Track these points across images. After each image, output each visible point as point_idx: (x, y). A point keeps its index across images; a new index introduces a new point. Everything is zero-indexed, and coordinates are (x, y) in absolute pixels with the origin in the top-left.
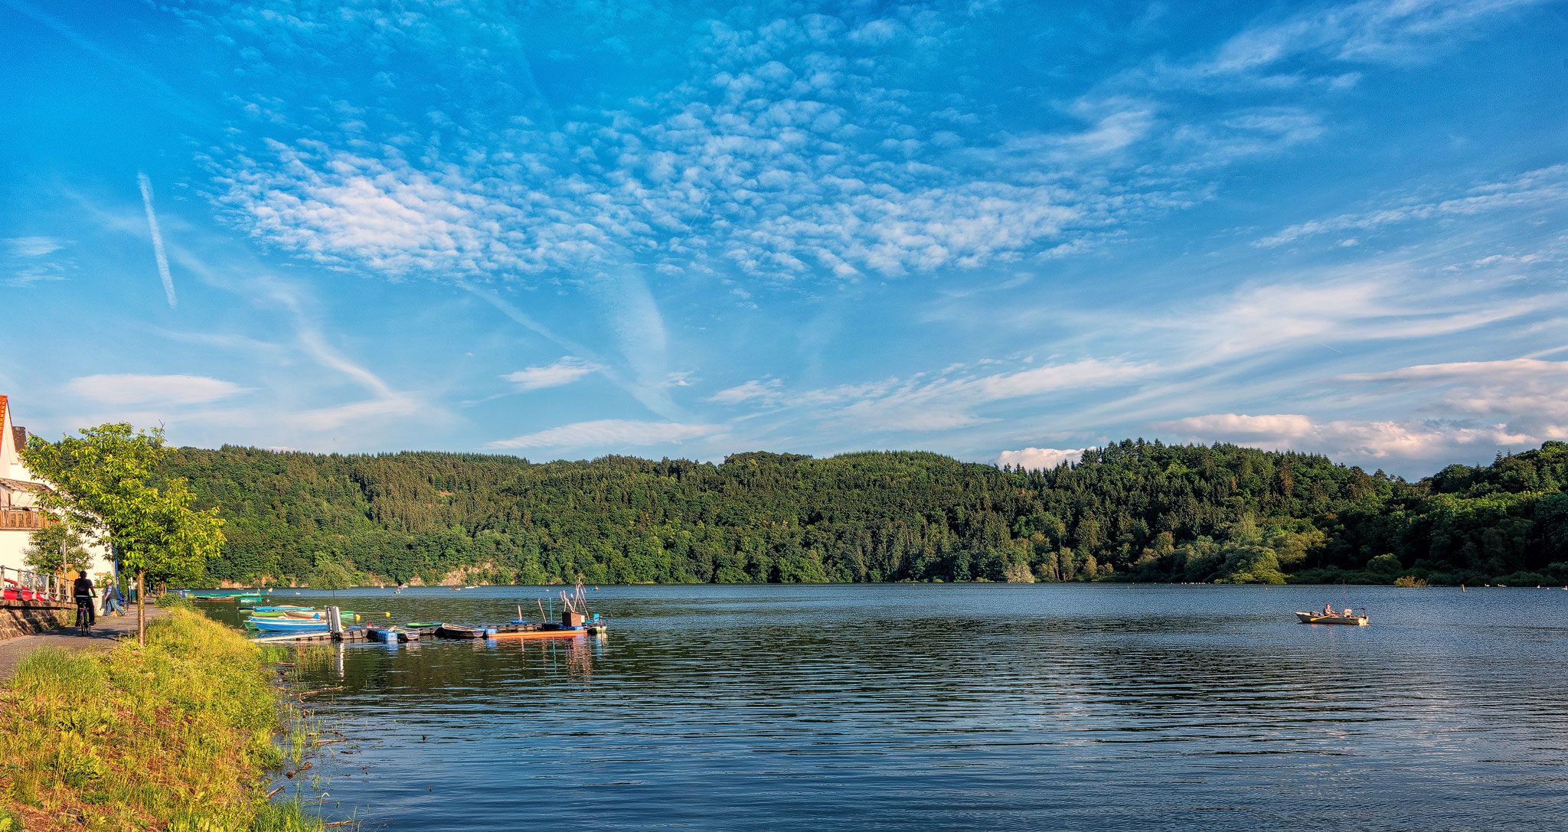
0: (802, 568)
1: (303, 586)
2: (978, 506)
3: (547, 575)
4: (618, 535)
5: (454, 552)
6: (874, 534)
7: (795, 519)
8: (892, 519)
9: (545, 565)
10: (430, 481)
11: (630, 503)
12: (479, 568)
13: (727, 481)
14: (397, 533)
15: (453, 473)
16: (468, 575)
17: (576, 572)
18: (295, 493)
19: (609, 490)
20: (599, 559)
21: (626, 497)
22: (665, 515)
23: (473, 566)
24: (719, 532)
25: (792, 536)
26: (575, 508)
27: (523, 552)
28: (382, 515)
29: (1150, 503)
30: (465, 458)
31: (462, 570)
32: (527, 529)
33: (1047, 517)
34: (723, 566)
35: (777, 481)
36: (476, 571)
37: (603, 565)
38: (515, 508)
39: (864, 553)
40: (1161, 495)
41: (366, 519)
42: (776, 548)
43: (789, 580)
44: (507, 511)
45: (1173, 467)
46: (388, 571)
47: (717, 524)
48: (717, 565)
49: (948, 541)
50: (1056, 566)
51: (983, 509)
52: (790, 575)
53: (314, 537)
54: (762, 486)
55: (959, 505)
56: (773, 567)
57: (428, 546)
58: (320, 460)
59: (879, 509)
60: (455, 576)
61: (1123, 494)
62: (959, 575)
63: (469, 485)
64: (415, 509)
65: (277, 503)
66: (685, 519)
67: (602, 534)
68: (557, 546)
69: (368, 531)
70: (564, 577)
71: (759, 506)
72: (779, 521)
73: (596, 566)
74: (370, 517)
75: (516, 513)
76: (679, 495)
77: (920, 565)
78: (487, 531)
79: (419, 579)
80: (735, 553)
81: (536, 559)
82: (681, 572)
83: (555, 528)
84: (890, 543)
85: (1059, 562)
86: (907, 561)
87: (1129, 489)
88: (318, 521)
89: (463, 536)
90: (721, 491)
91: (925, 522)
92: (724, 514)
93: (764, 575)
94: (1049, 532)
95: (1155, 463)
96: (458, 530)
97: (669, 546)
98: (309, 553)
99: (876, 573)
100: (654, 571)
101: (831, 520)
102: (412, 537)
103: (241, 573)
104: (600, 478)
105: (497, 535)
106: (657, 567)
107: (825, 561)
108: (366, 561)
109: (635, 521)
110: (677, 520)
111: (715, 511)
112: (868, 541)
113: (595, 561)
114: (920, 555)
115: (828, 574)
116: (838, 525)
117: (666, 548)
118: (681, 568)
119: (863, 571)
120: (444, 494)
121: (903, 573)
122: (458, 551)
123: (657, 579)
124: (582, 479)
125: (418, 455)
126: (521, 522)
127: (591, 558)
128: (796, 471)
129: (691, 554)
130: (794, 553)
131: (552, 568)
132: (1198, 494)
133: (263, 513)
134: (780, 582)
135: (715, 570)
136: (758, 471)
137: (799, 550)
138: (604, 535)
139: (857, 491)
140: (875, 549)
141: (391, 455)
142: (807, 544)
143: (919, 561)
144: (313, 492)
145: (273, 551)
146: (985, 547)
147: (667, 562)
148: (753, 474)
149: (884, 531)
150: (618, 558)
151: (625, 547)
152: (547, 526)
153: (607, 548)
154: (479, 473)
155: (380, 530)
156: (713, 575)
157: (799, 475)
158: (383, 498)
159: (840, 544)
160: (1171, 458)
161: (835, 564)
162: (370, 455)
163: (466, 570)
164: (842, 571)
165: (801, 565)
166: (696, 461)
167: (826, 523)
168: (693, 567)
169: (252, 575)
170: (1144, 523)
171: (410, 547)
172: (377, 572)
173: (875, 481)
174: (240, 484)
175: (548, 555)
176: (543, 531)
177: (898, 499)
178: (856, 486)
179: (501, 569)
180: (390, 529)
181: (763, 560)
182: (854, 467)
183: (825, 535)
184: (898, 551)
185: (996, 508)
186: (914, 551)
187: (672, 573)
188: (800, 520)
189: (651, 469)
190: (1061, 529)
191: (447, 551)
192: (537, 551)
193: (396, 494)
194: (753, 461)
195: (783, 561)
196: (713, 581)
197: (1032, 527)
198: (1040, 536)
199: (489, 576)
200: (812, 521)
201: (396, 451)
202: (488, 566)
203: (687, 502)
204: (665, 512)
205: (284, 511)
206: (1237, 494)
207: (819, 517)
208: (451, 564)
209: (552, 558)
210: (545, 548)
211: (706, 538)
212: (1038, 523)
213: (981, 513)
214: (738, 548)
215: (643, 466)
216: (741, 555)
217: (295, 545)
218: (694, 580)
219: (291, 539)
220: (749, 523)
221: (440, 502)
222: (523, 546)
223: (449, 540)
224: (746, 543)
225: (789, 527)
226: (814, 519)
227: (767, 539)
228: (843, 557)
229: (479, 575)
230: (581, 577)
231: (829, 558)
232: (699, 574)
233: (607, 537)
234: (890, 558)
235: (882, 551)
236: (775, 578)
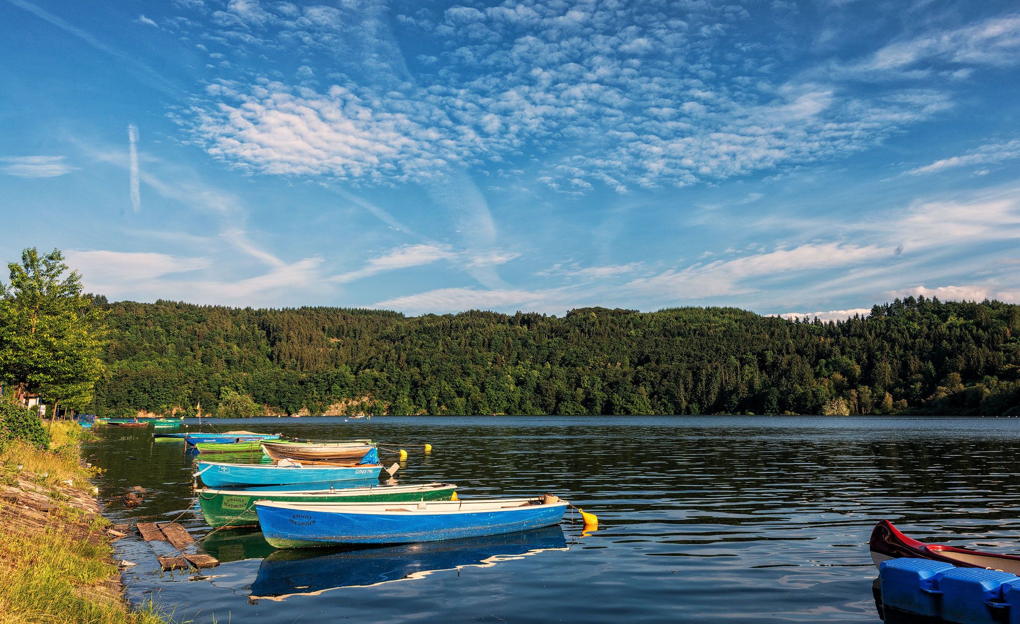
0: (632, 403)
1: (207, 416)
2: (784, 352)
3: (415, 407)
4: (477, 373)
5: (338, 388)
6: (694, 374)
7: (627, 361)
8: (709, 362)
9: (414, 399)
10: (324, 330)
11: (489, 347)
12: (358, 401)
13: (572, 330)
14: (292, 371)
15: (344, 322)
16: (348, 407)
17: (439, 404)
18: (211, 339)
19: (473, 336)
20: (460, 394)
21: (487, 343)
22: (518, 358)
23: (353, 399)
24: (562, 372)
25: (625, 375)
26: (444, 351)
27: (396, 387)
28: (282, 357)
29: (934, 349)
30: (353, 312)
31: (343, 403)
32: (401, 369)
33: (845, 359)
34: (564, 401)
35: (613, 330)
36: (355, 403)
37: (463, 399)
38: (394, 351)
39: (686, 389)
40: (945, 342)
41: (268, 359)
42: (611, 385)
43: (620, 412)
44: (386, 353)
45: (952, 319)
46: (280, 403)
47: (561, 365)
48: (559, 399)
49: (759, 379)
50: (856, 401)
51: (788, 353)
52: (621, 408)
53: (223, 375)
54: (600, 334)
55: (768, 350)
56: (607, 401)
57: (317, 382)
58: (235, 313)
59: (699, 354)
60: (337, 408)
61: (910, 341)
62: (768, 408)
63: (355, 333)
64: (309, 352)
65: (196, 346)
66: (535, 361)
67: (465, 373)
68: (426, 382)
69: (266, 370)
70: (429, 408)
71: (598, 351)
72: (614, 363)
73: (457, 399)
74: (271, 359)
75: (394, 355)
76: (531, 341)
77: (735, 400)
78: (367, 370)
79: (306, 410)
80: (575, 389)
81: (406, 393)
82: (529, 405)
83: (426, 368)
84: (709, 382)
85: (859, 398)
86: (724, 396)
87: (914, 337)
88: (228, 362)
89: (348, 374)
90: (565, 338)
91: (738, 363)
92: (568, 357)
93: (599, 407)
94: (846, 372)
95: (935, 316)
96: (344, 369)
97: (520, 383)
98: (216, 388)
99: (695, 406)
100: (505, 404)
101: (658, 362)
102: (304, 375)
103: (156, 404)
104: (466, 327)
105: (376, 373)
106: (508, 401)
107: (651, 396)
108: (264, 394)
109: (493, 362)
110: (528, 362)
111: (560, 354)
112: (690, 379)
113: (456, 396)
114: (736, 390)
115: (653, 407)
116: (663, 366)
117: (517, 385)
118: (528, 402)
119: (684, 404)
120: (334, 341)
121: (720, 406)
122: (342, 387)
123: (507, 410)
124: (451, 328)
125: (317, 310)
126: (397, 363)
127: (453, 393)
128: (629, 322)
129: (538, 390)
130: (625, 389)
131: (419, 401)
132: (978, 340)
133: (182, 354)
134: (612, 412)
135: (557, 404)
136: (597, 322)
137: (629, 387)
138: (466, 373)
139: (680, 338)
140: (695, 386)
141: (294, 309)
142: (636, 382)
143: (733, 397)
144: (227, 338)
145: (186, 386)
146: (792, 385)
147: (517, 396)
148: (593, 324)
149: (704, 371)
150: (476, 394)
151: (483, 383)
152: (419, 366)
153: (468, 384)
154: (364, 324)
155: (278, 369)
156: (556, 408)
157: (631, 325)
158: (284, 343)
159: (665, 382)
160: (949, 311)
161: (659, 399)
162: (276, 309)
163: (346, 402)
164: (665, 405)
165: (632, 399)
166: (545, 314)
167: (653, 364)
168: (539, 401)
169: (165, 406)
170: (930, 365)
171: (302, 383)
172: (271, 404)
173: (695, 331)
174: (167, 331)
175: (417, 390)
176: (415, 370)
177: (715, 346)
178: (679, 334)
179: (377, 402)
180: (287, 368)
181: (599, 394)
182: (676, 319)
183: (652, 374)
184: (715, 388)
185: (799, 352)
186: (730, 388)
187: (520, 406)
188: (630, 362)
189: (506, 321)
190: (858, 370)
191: (332, 386)
192: (408, 386)
193: (295, 340)
194: (594, 314)
195: (616, 396)
196: (555, 412)
197: (831, 368)
198: (838, 376)
199: (366, 408)
200: (641, 363)
201: (297, 307)
202: (365, 399)
203: (537, 347)
204: (518, 355)
205: (200, 353)
206: (1011, 341)
207: (647, 359)
208: (334, 397)
209: (420, 392)
210: (415, 384)
211: (551, 376)
212: (837, 366)
213: (787, 356)
214: (578, 385)
215: (500, 319)
216: (580, 391)
217: (206, 381)
218: (539, 411)
219: (203, 376)
220: (588, 364)
221: (330, 346)
222: (397, 383)
223: (336, 377)
224: (586, 381)
225: (621, 367)
226: (643, 360)
227: (604, 377)
228: (667, 392)
229: (357, 407)
230: (444, 408)
231: (655, 393)
232: (544, 406)
233: (469, 375)
234: (708, 393)
235: (701, 387)
236: (608, 410)
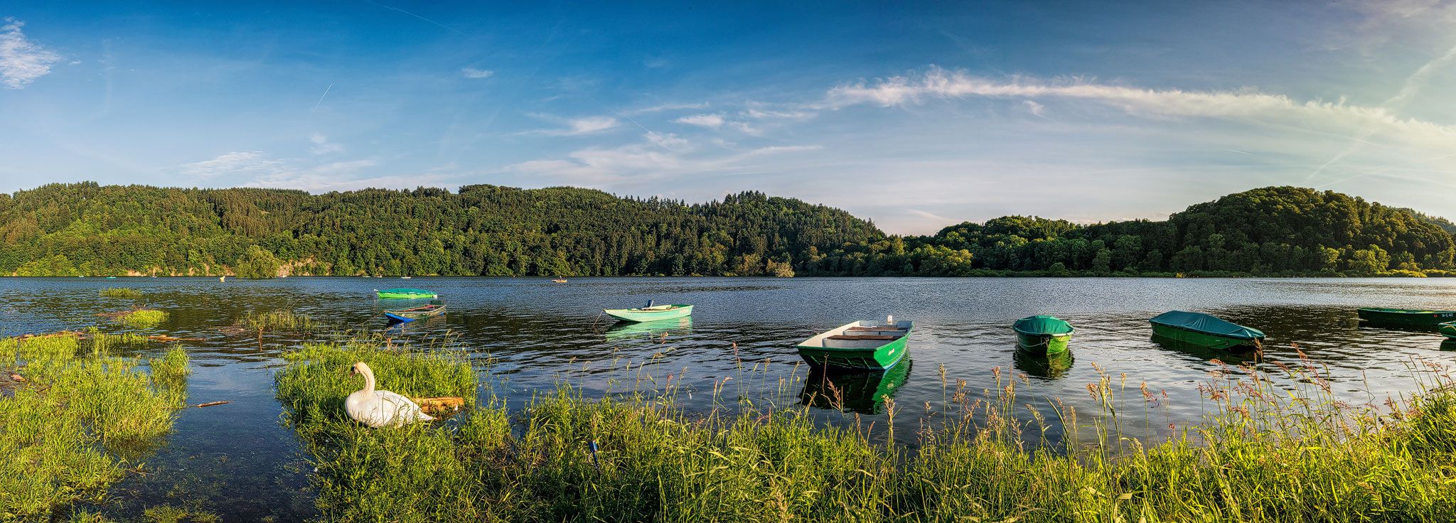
0: (553, 265)
1: (179, 275)
3: (354, 268)
4: (408, 238)
5: (284, 250)
7: (539, 228)
9: (353, 261)
11: (413, 215)
12: (303, 262)
14: (242, 236)
16: (295, 268)
17: (377, 266)
18: (175, 210)
19: (397, 205)
20: (394, 256)
21: (411, 210)
22: (442, 224)
23: (299, 261)
24: (485, 237)
25: (542, 240)
26: (373, 218)
27: (336, 250)
28: (230, 224)
31: (290, 264)
36: (301, 264)
37: (398, 261)
38: (327, 217)
41: (219, 227)
42: (532, 249)
43: (544, 273)
44: (321, 220)
48: (487, 261)
52: (545, 270)
53: (188, 240)
56: (531, 263)
57: (267, 246)
58: (186, 193)
59: (602, 224)
60: (285, 269)
62: (676, 271)
65: (164, 216)
66: (457, 227)
67: (396, 237)
68: (363, 246)
70: (368, 269)
71: (513, 219)
72: (530, 231)
73: (393, 261)
74: (222, 227)
75: (330, 221)
77: (644, 264)
78: (308, 235)
80: (500, 253)
81: (345, 255)
82: (459, 267)
83: (361, 232)
84: (619, 246)
86: (633, 260)
88: (190, 229)
89: (291, 238)
91: (639, 233)
93: (523, 270)
96: (288, 234)
97: (448, 246)
98: (184, 251)
99: (608, 269)
100: (438, 266)
103: (141, 265)
105: (316, 238)
106: (440, 262)
107: (569, 260)
109: (419, 228)
110: (451, 228)
111: (479, 221)
112: (603, 245)
113: (391, 258)
114: (643, 256)
115: (573, 270)
117: (445, 248)
118: (459, 264)
119: (599, 267)
121: (630, 269)
122: (288, 250)
123: (439, 272)
126: (334, 228)
127: (389, 255)
129: (466, 253)
130: (547, 253)
131: (358, 263)
133: (155, 224)
134: (537, 275)
135: (485, 266)
137: (551, 251)
138: (398, 237)
139: (581, 210)
140: (608, 251)
142: (554, 247)
143: (642, 260)
145: (160, 250)
147: (447, 258)
149: (616, 238)
150: (409, 253)
151: (414, 247)
152: (353, 231)
153: (401, 247)
155: (230, 234)
156: (484, 269)
158: (230, 213)
159: (582, 247)
161: (576, 263)
163: (293, 264)
164: (582, 267)
165: (552, 262)
167: (565, 232)
168: (469, 263)
169: (147, 267)
175: (355, 253)
176: (350, 235)
178: (579, 207)
179: (320, 263)
180: (237, 233)
183: (566, 241)
184: (625, 254)
186: (638, 254)
187: (452, 267)
188: (542, 229)
191: (279, 249)
192: (346, 250)
193: (239, 212)
195: (539, 259)
196: (484, 274)
197: (715, 239)
198: (721, 246)
199: (310, 268)
200: (551, 230)
202: (309, 261)
203: (457, 215)
204: (441, 222)
205: (168, 221)
207: (558, 228)
209: (359, 255)
210: (353, 247)
211: (476, 241)
214: (502, 249)
216: (505, 254)
217: (175, 245)
218: (469, 272)
219: (173, 241)
220: (506, 230)
222: (336, 246)
223: (282, 241)
224: (508, 246)
225: (537, 234)
226: (554, 228)
227: (524, 242)
228: (583, 257)
229: (303, 267)
230: (381, 269)
231: (571, 257)
232: (474, 269)
233: (401, 238)
234: (620, 257)
235: (612, 253)
236: (533, 272)
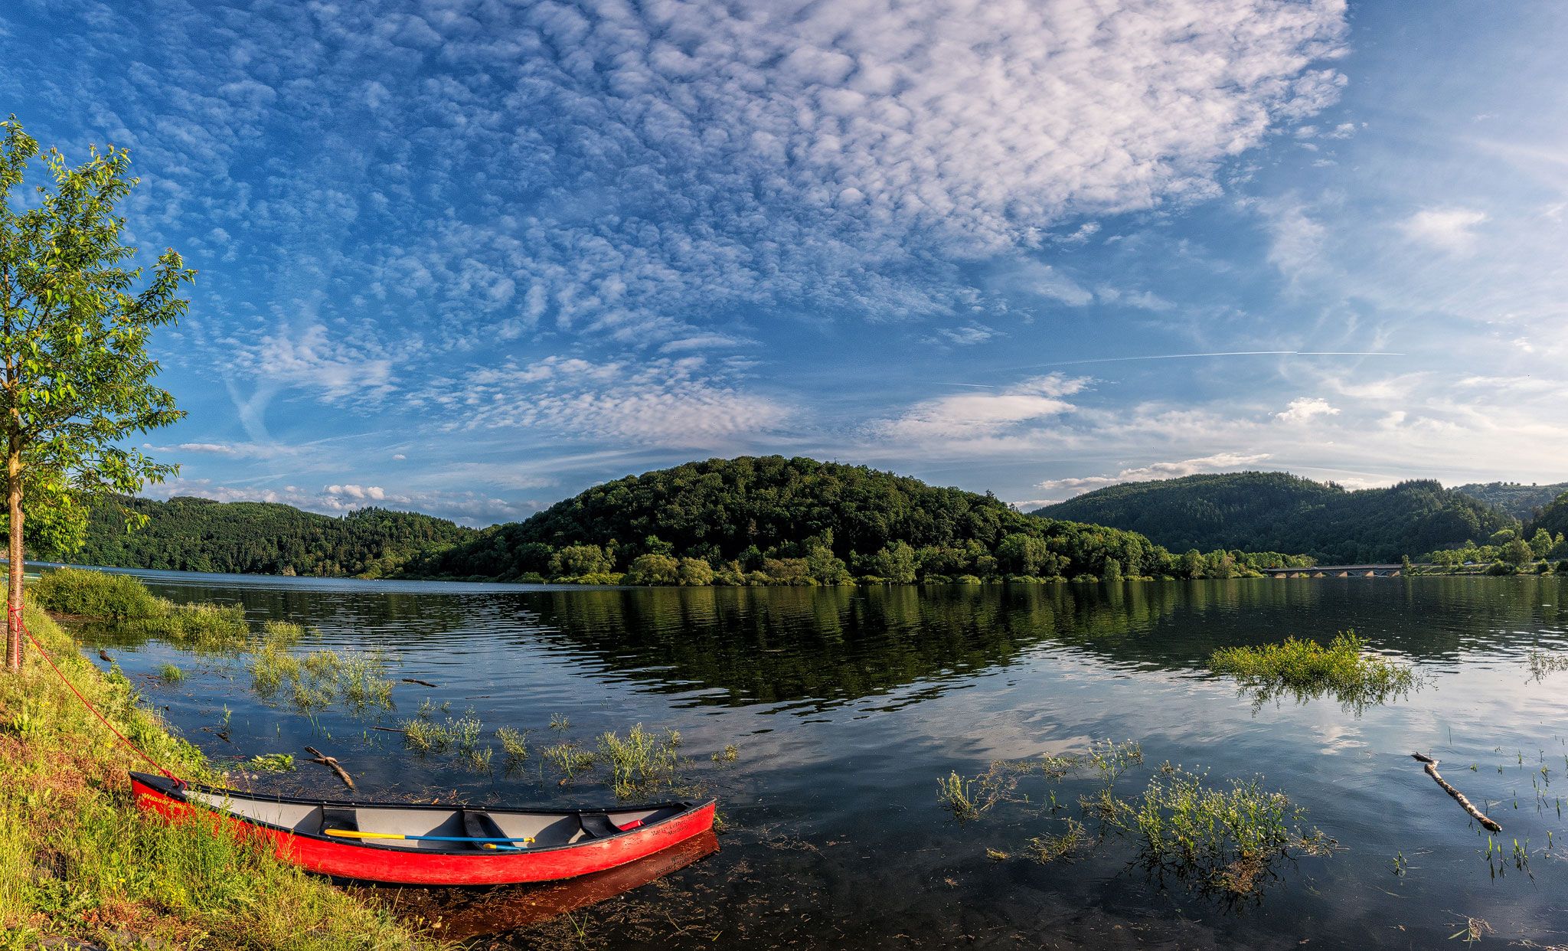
0: (199, 564)
4: (97, 539)
6: (239, 548)
7: (199, 536)
11: (106, 521)
24: (155, 541)
25: (196, 546)
29: (371, 540)
33: (326, 543)
34: (155, 560)
35: (192, 515)
37: (87, 555)
39: (233, 557)
40: (376, 536)
42: (186, 552)
45: (386, 522)
48: (152, 559)
49: (274, 552)
50: (323, 568)
51: (296, 537)
52: (191, 567)
55: (285, 534)
56: (183, 562)
59: (244, 534)
61: (361, 534)
71: (180, 529)
72: (190, 538)
77: (260, 565)
80: (163, 553)
82: (132, 561)
84: (246, 553)
85: (325, 567)
86: (254, 562)
87: (364, 532)
91: (266, 542)
93: (177, 566)
94: (325, 552)
95: (380, 519)
97: (126, 547)
99: (238, 568)
100: (116, 560)
101: (218, 538)
106: (118, 557)
107: (211, 560)
109: (108, 531)
111: (155, 529)
112: (236, 550)
114: (261, 559)
115: (212, 568)
116: (220, 542)
118: (132, 559)
119: (232, 567)
121: (252, 569)
128: (204, 510)
129: (138, 552)
130: (195, 555)
135: (150, 561)
136: (181, 509)
137: (198, 554)
139: (235, 523)
140: (238, 556)
142: (203, 551)
143: (260, 563)
147: (124, 556)
148: (179, 510)
149: (245, 546)
150: (96, 553)
153: (90, 546)
156: (149, 564)
159: (221, 551)
160: (387, 517)
161: (216, 562)
164: (219, 567)
165: (199, 562)
167: (215, 540)
168: (139, 558)
173: (245, 518)
177: (255, 529)
178: (233, 521)
181: (177, 557)
182: (237, 510)
183: (213, 546)
184: (249, 559)
185: (302, 537)
186: (258, 558)
188: (201, 537)
190: (330, 550)
194: (180, 503)
195: (189, 559)
196: (150, 567)
200: (207, 538)
206: (408, 537)
207: (212, 537)
211: (148, 544)
212: (321, 547)
214: (165, 551)
216: (166, 554)
218: (139, 566)
220: (173, 537)
224: (169, 548)
225: (195, 541)
226: (210, 537)
227: (182, 546)
228: (222, 559)
230: (75, 558)
231: (214, 558)
232: (142, 563)
233: (91, 539)
234: (245, 560)
235: (242, 556)
236: (183, 567)
